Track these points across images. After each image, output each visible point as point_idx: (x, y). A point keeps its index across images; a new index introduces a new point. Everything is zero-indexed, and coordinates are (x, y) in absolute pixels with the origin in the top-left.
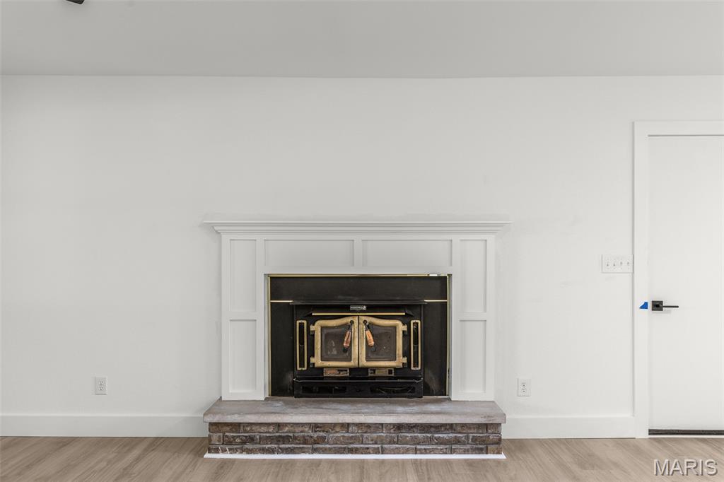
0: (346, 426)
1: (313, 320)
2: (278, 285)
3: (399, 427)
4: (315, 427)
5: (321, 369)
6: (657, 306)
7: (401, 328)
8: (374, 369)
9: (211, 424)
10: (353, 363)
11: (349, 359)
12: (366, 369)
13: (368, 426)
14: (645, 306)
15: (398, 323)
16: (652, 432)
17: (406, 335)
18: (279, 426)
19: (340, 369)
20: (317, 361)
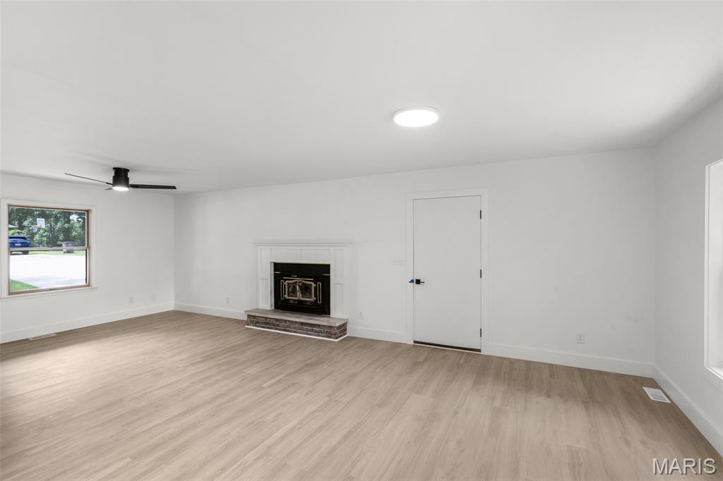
0: (285, 321)
1: (285, 280)
2: (277, 266)
3: (302, 323)
4: (277, 320)
5: (289, 300)
6: (418, 282)
7: (314, 285)
8: (305, 301)
9: (248, 315)
10: (297, 298)
11: (296, 297)
12: (302, 301)
13: (292, 322)
14: (412, 281)
15: (313, 284)
16: (415, 342)
17: (316, 288)
18: (266, 318)
19: (294, 300)
20: (286, 296)
